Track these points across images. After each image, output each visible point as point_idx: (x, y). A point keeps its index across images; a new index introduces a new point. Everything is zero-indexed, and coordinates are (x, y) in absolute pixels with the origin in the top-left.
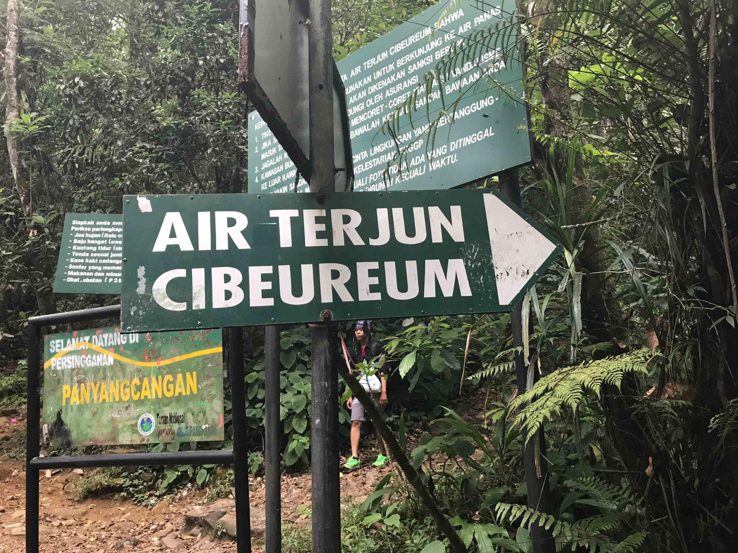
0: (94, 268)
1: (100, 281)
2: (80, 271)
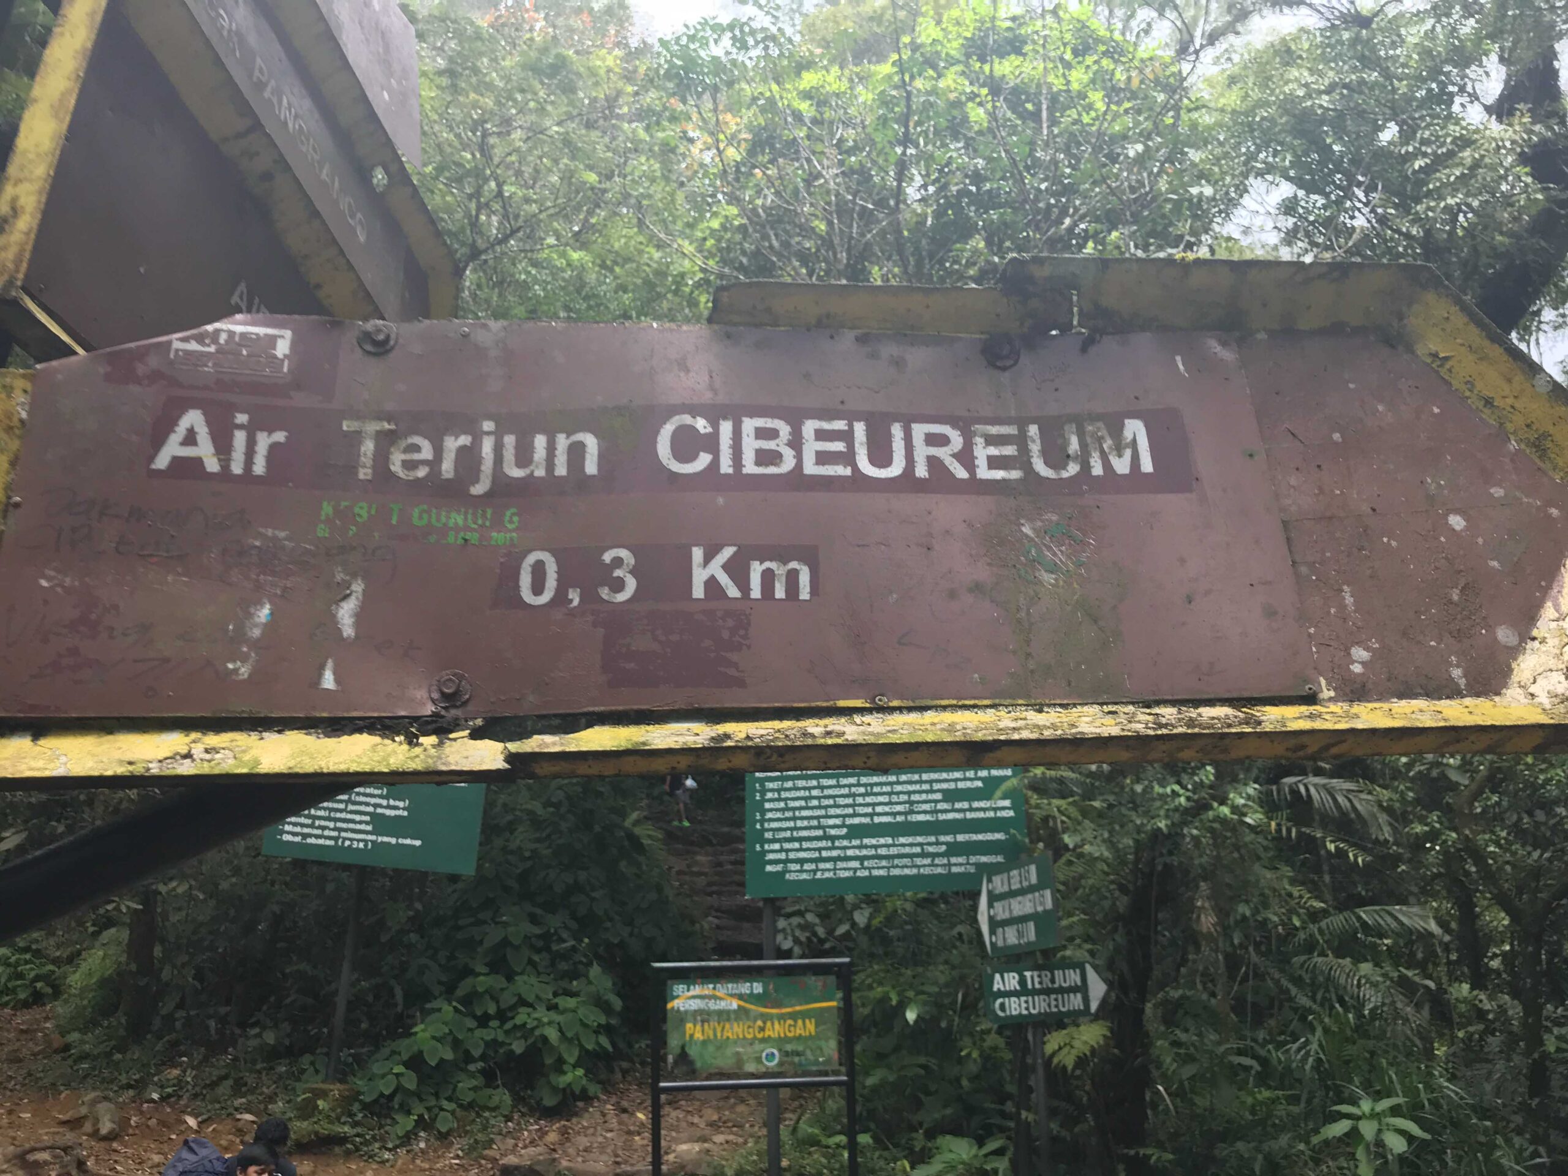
0: (323, 823)
1: (332, 843)
2: (303, 825)
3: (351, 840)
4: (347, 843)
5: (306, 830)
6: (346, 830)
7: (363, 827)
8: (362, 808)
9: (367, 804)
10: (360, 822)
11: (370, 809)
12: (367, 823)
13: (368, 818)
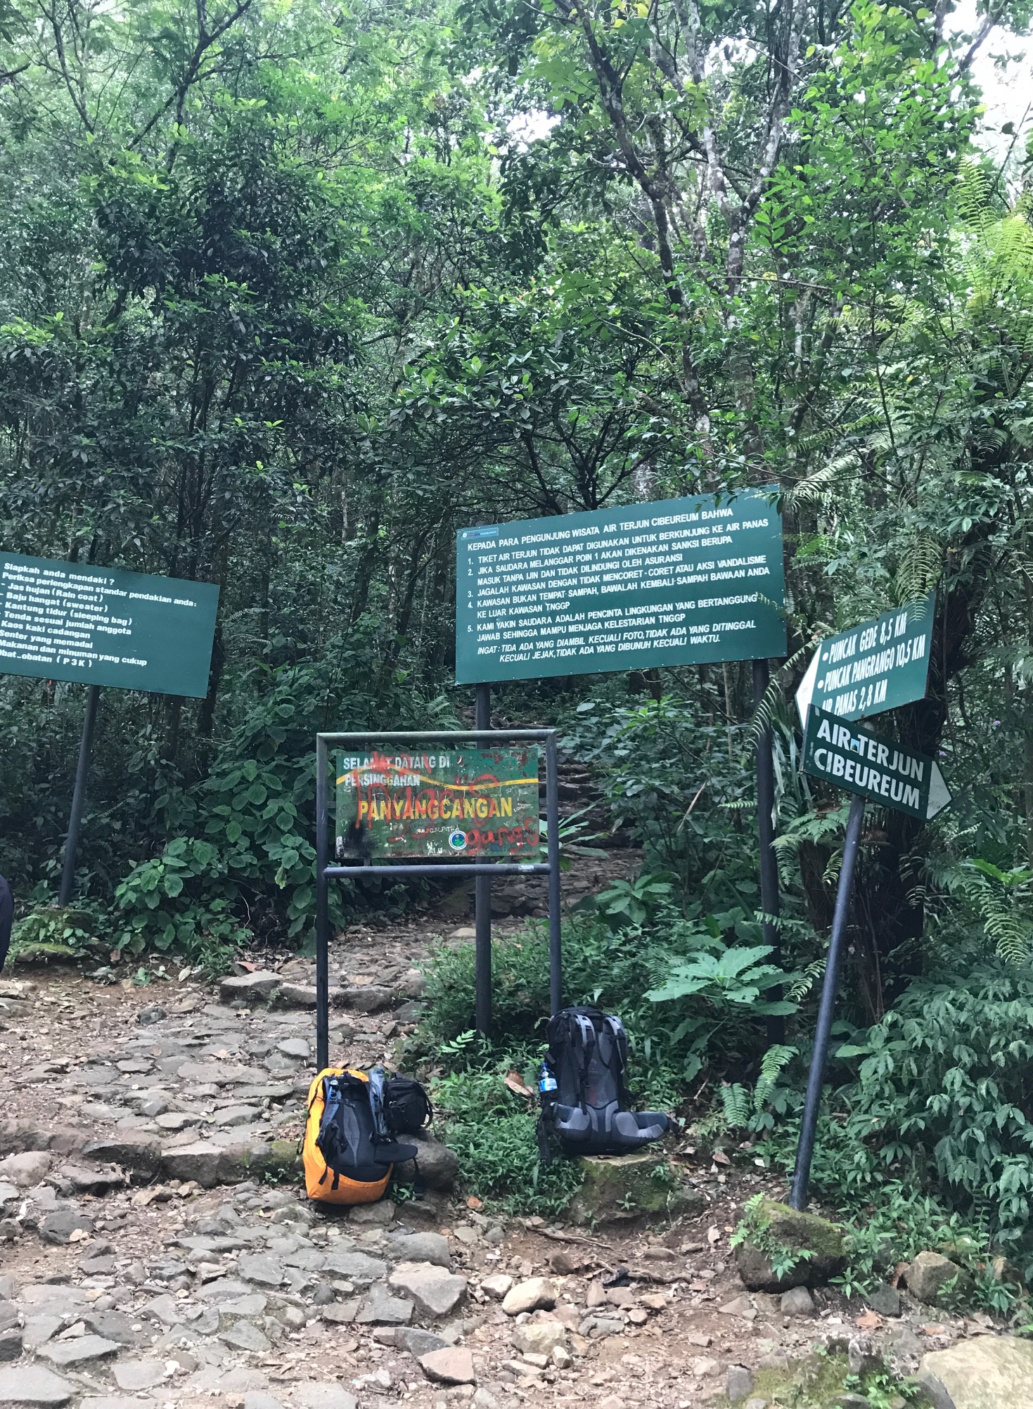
0: (39, 639)
1: (49, 660)
2: (17, 641)
3: (71, 657)
4: (66, 661)
5: (20, 646)
6: (65, 647)
7: (83, 644)
8: (82, 625)
9: (87, 621)
10: (80, 640)
11: (91, 626)
12: (87, 641)
13: (88, 636)
